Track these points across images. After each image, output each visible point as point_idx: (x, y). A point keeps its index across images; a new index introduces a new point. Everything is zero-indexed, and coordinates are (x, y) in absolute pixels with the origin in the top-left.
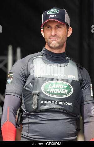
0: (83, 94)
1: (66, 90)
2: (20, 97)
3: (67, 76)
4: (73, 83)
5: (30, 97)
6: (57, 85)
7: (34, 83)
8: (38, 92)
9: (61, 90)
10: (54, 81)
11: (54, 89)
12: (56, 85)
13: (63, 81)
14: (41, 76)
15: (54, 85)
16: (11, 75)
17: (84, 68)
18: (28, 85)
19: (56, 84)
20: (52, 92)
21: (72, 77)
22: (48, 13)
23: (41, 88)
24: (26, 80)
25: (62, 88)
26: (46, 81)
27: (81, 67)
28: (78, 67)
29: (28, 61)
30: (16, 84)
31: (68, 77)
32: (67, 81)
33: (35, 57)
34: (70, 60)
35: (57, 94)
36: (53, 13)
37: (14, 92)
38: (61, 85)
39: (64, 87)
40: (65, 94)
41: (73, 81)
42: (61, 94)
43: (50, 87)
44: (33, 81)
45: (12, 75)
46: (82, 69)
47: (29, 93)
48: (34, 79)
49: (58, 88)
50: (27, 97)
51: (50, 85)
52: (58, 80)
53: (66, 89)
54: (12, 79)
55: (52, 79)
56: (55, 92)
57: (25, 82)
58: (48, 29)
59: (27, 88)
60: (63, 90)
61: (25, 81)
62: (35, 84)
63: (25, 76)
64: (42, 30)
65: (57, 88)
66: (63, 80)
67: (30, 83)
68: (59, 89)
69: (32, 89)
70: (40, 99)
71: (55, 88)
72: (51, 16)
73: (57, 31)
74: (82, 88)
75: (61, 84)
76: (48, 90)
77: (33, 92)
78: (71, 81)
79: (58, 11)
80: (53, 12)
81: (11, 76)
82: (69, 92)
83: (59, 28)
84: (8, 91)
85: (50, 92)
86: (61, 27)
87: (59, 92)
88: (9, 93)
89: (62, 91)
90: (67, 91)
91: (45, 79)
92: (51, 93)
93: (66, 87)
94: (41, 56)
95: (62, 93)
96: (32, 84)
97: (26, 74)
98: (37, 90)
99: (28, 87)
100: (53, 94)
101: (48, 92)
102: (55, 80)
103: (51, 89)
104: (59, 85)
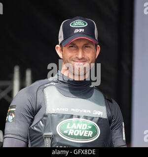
0: (113, 137)
1: (90, 132)
2: (26, 140)
3: (92, 112)
4: (100, 121)
5: (41, 141)
6: (78, 125)
7: (45, 120)
8: (51, 134)
9: (83, 131)
10: (74, 119)
11: (75, 130)
12: (76, 125)
13: (87, 119)
14: (56, 111)
15: (74, 124)
16: (12, 109)
17: (114, 101)
18: (37, 124)
19: (77, 122)
20: (72, 134)
21: (99, 114)
22: (71, 25)
23: (56, 128)
24: (34, 117)
25: (85, 128)
26: (63, 119)
27: (109, 99)
28: (105, 99)
29: (37, 90)
30: (19, 122)
31: (94, 113)
32: (92, 119)
33: (47, 84)
34: (95, 90)
35: (79, 137)
36: (78, 25)
37: (16, 133)
38: (84, 125)
39: (87, 127)
40: (90, 138)
41: (100, 118)
42: (83, 137)
43: (68, 127)
44: (45, 118)
45: (14, 109)
46: (111, 101)
47: (38, 135)
48: (45, 116)
49: (80, 128)
50: (36, 140)
51: (69, 124)
52: (79, 117)
53: (90, 130)
54: (14, 116)
55: (72, 116)
56: (75, 134)
57: (32, 120)
58: (71, 48)
59: (35, 129)
60: (86, 131)
61: (32, 117)
62: (47, 123)
63: (33, 111)
64: (57, 47)
65: (78, 129)
66: (86, 117)
67: (41, 122)
68: (80, 131)
69: (43, 130)
70: (54, 144)
71: (75, 128)
72: (76, 31)
73: (85, 52)
74: (112, 129)
75: (84, 123)
76: (66, 132)
77: (45, 134)
78: (97, 119)
81: (13, 112)
83: (87, 48)
84: (8, 133)
85: (69, 134)
86: (90, 47)
87: (81, 135)
88: (10, 136)
89: (85, 133)
90: (92, 132)
91: (62, 117)
92: (70, 136)
93: (90, 127)
94: (55, 84)
95: (85, 135)
96: (43, 123)
97: (35, 109)
98: (50, 132)
99: (37, 127)
100: (73, 137)
101: (66, 135)
102: (75, 117)
103: (71, 130)
104: (81, 124)
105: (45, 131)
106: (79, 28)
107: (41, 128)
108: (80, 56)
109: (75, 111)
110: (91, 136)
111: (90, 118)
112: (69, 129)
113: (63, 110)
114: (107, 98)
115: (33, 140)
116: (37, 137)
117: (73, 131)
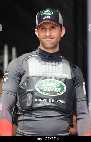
1: (59, 88)
2: (16, 95)
4: (66, 81)
5: (25, 95)
6: (51, 84)
8: (32, 90)
9: (54, 88)
11: (48, 87)
12: (49, 84)
13: (57, 80)
15: (48, 83)
17: (77, 67)
18: (22, 84)
20: (46, 90)
21: (65, 76)
22: (42, 14)
23: (35, 86)
24: (21, 79)
25: (56, 86)
26: (40, 80)
27: (74, 66)
28: (71, 65)
29: (23, 60)
30: (11, 82)
31: (62, 76)
32: (60, 79)
33: (30, 56)
34: (63, 59)
35: (51, 92)
37: (9, 90)
38: (54, 84)
40: (59, 92)
41: (66, 79)
42: (54, 92)
43: (43, 85)
44: (27, 80)
45: (7, 74)
46: (75, 67)
47: (23, 91)
48: (28, 78)
49: (52, 86)
50: (22, 95)
51: (44, 83)
52: (51, 78)
53: (59, 87)
54: (7, 78)
55: (46, 78)
56: (48, 90)
57: (20, 81)
59: (21, 87)
61: (20, 79)
62: (29, 83)
63: (20, 75)
65: (51, 87)
66: (56, 78)
67: (25, 82)
68: (52, 88)
70: (34, 97)
72: (45, 18)
74: (75, 86)
76: (42, 89)
78: (64, 79)
79: (51, 13)
80: (47, 13)
81: (7, 76)
82: (62, 91)
83: (53, 29)
84: (4, 90)
85: (44, 90)
86: (55, 28)
87: (52, 91)
88: (5, 92)
89: (56, 89)
90: (60, 89)
91: (39, 78)
92: (45, 92)
93: (59, 85)
94: (35, 56)
95: (55, 91)
96: (26, 83)
97: (21, 73)
98: (31, 89)
99: (22, 86)
100: (47, 92)
102: (49, 79)
103: (45, 88)
104: (53, 83)
105: (27, 89)
106: (46, 16)
107: (25, 86)
108: (48, 35)
109: (48, 74)
110: (59, 91)
111: (59, 79)
112: (44, 87)
113: (40, 74)
114: (72, 65)
115: (20, 95)
116: (23, 93)
117: (47, 88)
